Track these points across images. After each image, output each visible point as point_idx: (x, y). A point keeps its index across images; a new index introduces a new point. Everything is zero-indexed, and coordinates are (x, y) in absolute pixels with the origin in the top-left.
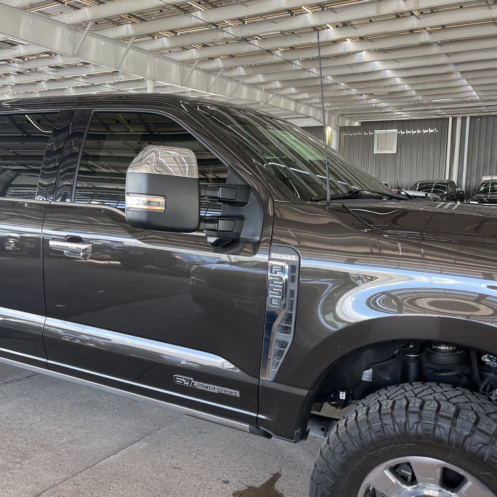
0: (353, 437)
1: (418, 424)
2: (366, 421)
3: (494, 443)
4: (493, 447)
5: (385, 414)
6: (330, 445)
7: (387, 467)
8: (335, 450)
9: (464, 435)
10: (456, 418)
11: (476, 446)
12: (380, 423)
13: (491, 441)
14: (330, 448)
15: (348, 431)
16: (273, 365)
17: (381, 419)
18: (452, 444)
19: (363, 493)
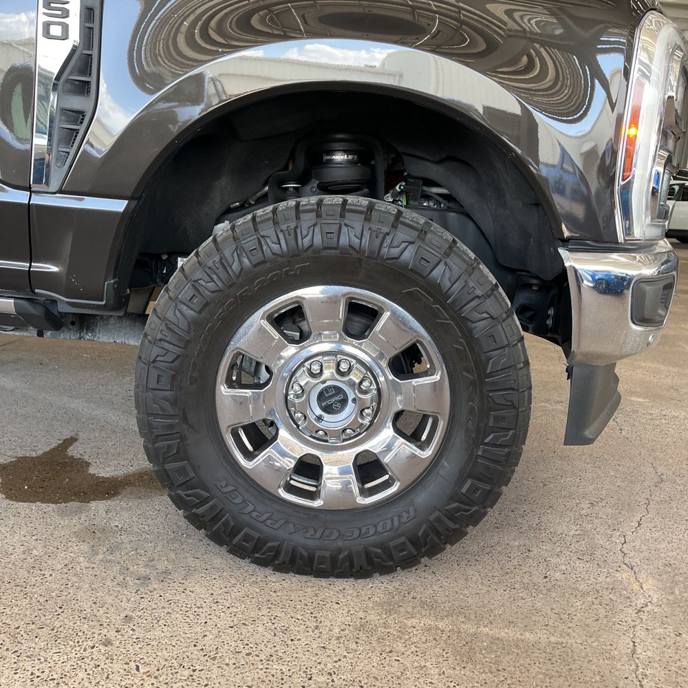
0: (210, 268)
1: (316, 227)
2: (232, 239)
3: (423, 240)
4: (422, 245)
5: (262, 222)
6: (170, 293)
7: (266, 316)
8: (180, 297)
9: (382, 233)
10: (371, 212)
11: (398, 247)
12: (255, 236)
13: (418, 237)
14: (170, 298)
15: (201, 262)
16: (57, 159)
17: (256, 230)
18: (364, 252)
19: (228, 366)
